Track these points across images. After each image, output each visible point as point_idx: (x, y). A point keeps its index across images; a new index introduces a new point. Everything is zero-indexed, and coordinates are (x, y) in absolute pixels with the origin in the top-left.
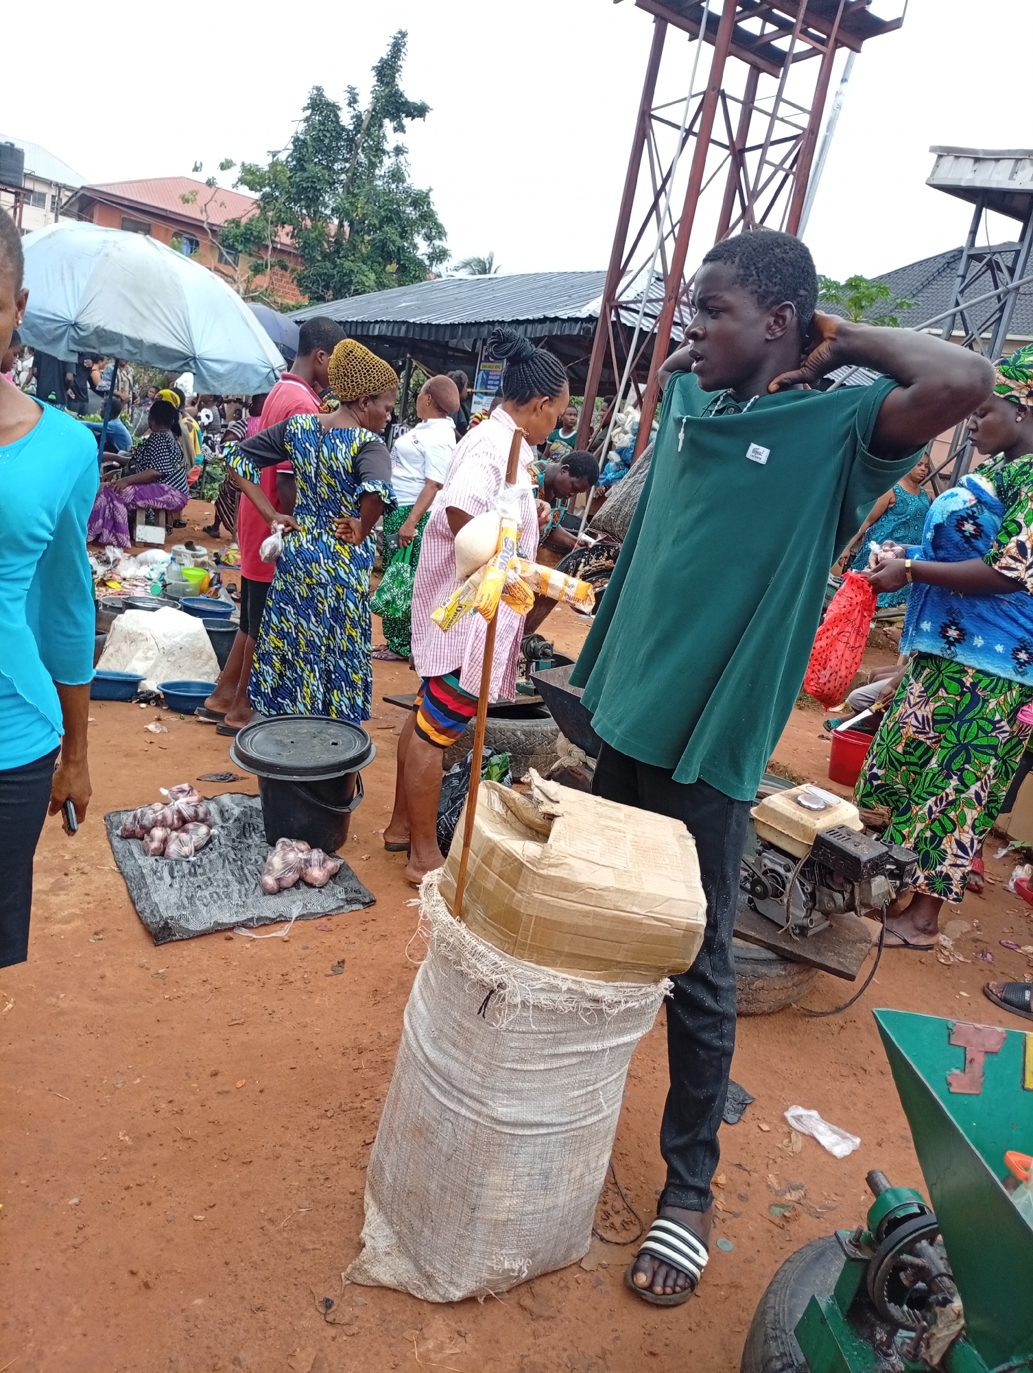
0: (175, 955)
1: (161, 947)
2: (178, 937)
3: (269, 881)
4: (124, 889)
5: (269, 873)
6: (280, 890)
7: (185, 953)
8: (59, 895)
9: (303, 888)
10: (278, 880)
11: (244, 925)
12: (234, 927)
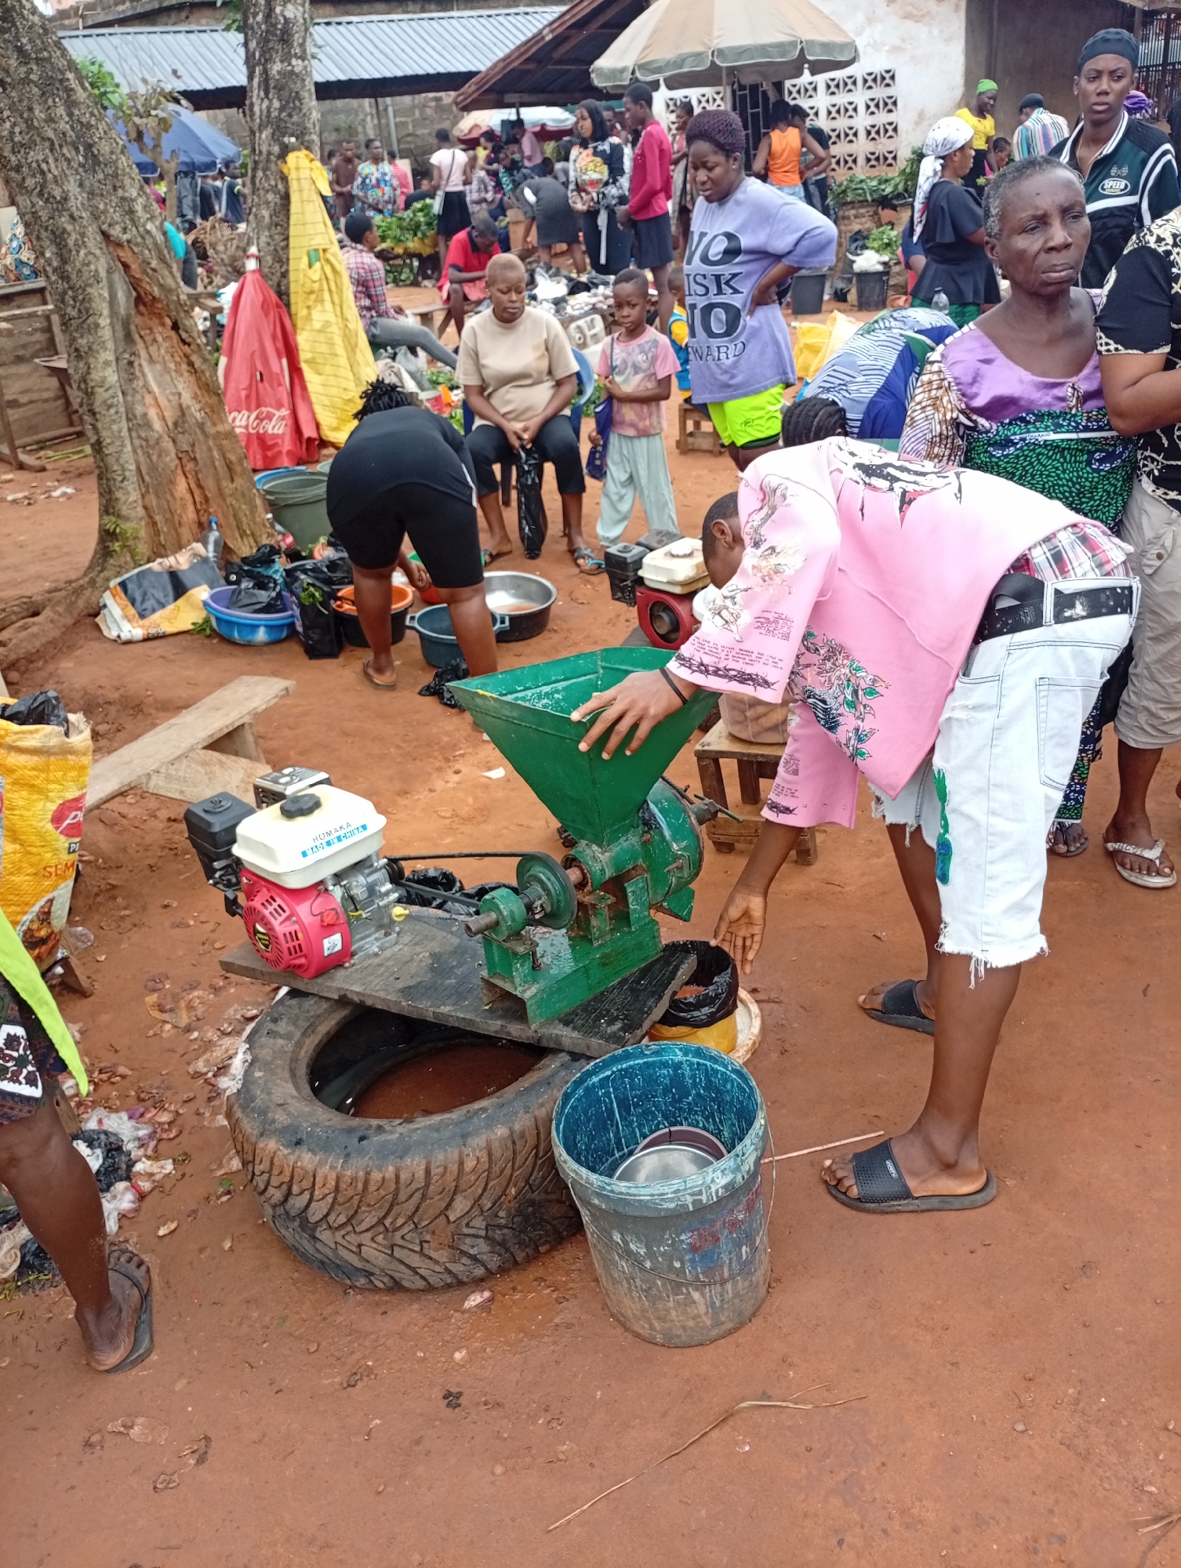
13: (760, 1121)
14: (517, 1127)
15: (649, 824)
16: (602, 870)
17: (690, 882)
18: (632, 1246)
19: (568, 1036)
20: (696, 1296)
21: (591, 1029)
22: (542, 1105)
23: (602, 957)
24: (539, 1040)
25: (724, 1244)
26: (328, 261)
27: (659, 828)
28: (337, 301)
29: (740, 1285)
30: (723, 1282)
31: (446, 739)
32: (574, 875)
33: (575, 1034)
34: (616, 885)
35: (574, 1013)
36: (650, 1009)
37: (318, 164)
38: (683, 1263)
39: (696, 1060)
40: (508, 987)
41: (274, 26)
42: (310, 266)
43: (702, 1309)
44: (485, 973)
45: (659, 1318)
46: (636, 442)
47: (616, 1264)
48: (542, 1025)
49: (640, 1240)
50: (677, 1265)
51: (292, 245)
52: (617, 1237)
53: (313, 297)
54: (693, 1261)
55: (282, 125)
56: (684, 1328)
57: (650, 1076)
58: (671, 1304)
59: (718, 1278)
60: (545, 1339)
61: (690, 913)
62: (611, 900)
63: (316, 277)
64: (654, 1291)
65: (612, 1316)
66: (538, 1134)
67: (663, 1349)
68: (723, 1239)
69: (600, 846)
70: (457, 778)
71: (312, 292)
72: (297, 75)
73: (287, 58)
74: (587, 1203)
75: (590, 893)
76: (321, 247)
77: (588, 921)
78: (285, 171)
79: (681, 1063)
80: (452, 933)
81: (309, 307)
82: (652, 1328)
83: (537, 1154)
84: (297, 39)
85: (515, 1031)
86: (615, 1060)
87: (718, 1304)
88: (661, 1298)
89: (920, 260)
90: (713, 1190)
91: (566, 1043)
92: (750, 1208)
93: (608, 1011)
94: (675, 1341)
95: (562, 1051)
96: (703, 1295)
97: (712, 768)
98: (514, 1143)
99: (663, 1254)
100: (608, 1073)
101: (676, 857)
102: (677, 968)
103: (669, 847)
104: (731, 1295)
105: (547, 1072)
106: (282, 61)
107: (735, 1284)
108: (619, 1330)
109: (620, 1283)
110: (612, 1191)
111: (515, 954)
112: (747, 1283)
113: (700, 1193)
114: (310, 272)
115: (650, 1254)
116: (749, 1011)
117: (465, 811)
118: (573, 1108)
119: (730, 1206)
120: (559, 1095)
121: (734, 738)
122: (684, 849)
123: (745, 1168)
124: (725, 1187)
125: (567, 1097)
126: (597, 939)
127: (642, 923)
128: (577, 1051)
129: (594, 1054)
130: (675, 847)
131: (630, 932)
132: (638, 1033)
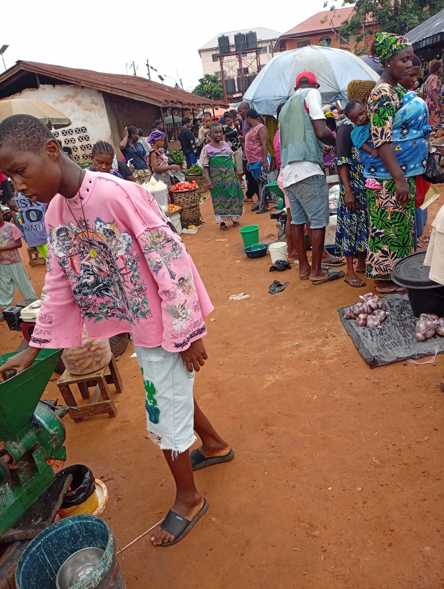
0: (381, 373)
1: (374, 370)
2: (380, 364)
3: (419, 335)
4: (352, 343)
5: (419, 331)
6: (426, 339)
7: (385, 372)
8: (326, 347)
9: (438, 338)
10: (424, 335)
11: (412, 358)
12: (406, 359)
13: (111, 539)
15: (37, 425)
17: (62, 443)
19: (16, 533)
21: (27, 525)
22: (10, 572)
23: (27, 491)
24: (4, 539)
27: (43, 426)
32: (6, 458)
33: (20, 531)
34: (28, 455)
35: (18, 521)
36: (54, 506)
39: (78, 522)
46: (11, 265)
57: (60, 537)
61: (65, 456)
62: (27, 463)
69: (16, 441)
75: (15, 464)
77: (18, 477)
79: (73, 525)
86: (42, 536)
90: (96, 579)
91: (16, 537)
92: (115, 578)
93: (34, 514)
95: (15, 541)
97: (66, 389)
100: (40, 543)
101: (53, 435)
102: (63, 483)
103: (48, 432)
113: (91, 583)
118: (24, 567)
119: (106, 582)
120: (17, 564)
121: (73, 375)
122: (56, 431)
123: (109, 562)
124: (102, 575)
125: (21, 564)
126: (24, 483)
127: (44, 468)
128: (23, 538)
129: (31, 537)
130: (51, 431)
131: (39, 475)
132: (50, 519)
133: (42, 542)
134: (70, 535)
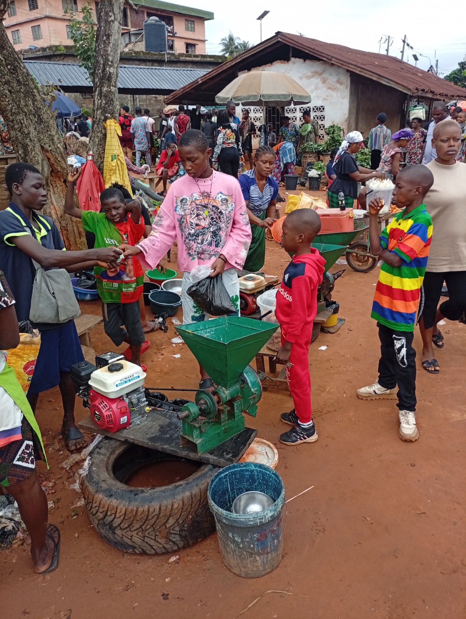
13: (283, 493)
14: (193, 492)
15: (244, 381)
16: (226, 397)
17: (257, 403)
18: (236, 539)
19: (212, 458)
20: (258, 558)
21: (221, 456)
22: (202, 484)
23: (224, 429)
24: (201, 459)
25: (269, 539)
26: (119, 159)
27: (248, 383)
28: (121, 173)
29: (273, 555)
30: (268, 553)
31: (158, 341)
32: (215, 398)
33: (215, 458)
34: (230, 403)
35: (214, 450)
36: (242, 449)
37: (118, 124)
38: (254, 545)
39: (259, 469)
40: (191, 439)
41: (106, 75)
42: (112, 161)
43: (260, 563)
44: (181, 434)
45: (244, 567)
47: (229, 546)
48: (202, 454)
49: (239, 536)
50: (252, 546)
51: (106, 152)
52: (230, 535)
53: (112, 172)
54: (257, 545)
55: (106, 109)
56: (252, 571)
57: (242, 475)
58: (248, 561)
59: (266, 552)
60: (200, 575)
61: (255, 414)
62: (229, 408)
63: (114, 165)
64: (243, 556)
65: (225, 566)
66: (201, 495)
67: (244, 579)
68: (269, 537)
69: (226, 388)
70: (162, 357)
71: (112, 170)
72: (112, 92)
73: (109, 86)
74: (220, 521)
75: (221, 405)
76: (117, 154)
77: (220, 416)
78: (106, 126)
79: (254, 470)
80: (167, 418)
81: (110, 175)
82: (241, 570)
83: (200, 503)
84: (113, 80)
85: (192, 455)
86: (230, 468)
87: (265, 562)
88: (245, 559)
89: (334, 176)
90: (267, 517)
91: (211, 461)
92: (278, 525)
93: (226, 449)
94: (249, 576)
95: (209, 464)
96: (260, 558)
97: (261, 359)
98: (192, 498)
99: (247, 542)
100: (228, 473)
101: (253, 394)
102: (251, 435)
103: (250, 390)
104: (270, 559)
105: (204, 472)
106: (107, 87)
107: (272, 554)
108: (228, 572)
109: (230, 553)
110: (231, 517)
111: (195, 427)
112: (276, 554)
113: (262, 518)
114: (112, 162)
115: (243, 542)
116: (274, 452)
117: (165, 370)
118: (215, 486)
119: (272, 524)
120: (209, 480)
121: (269, 349)
122: (255, 391)
123: (278, 510)
124: (271, 517)
125: (213, 481)
126: (223, 422)
127: (239, 417)
128: (215, 464)
129: (222, 465)
130: (253, 390)
131: (235, 421)
132: (238, 458)
133: (229, 473)
134: (249, 476)
